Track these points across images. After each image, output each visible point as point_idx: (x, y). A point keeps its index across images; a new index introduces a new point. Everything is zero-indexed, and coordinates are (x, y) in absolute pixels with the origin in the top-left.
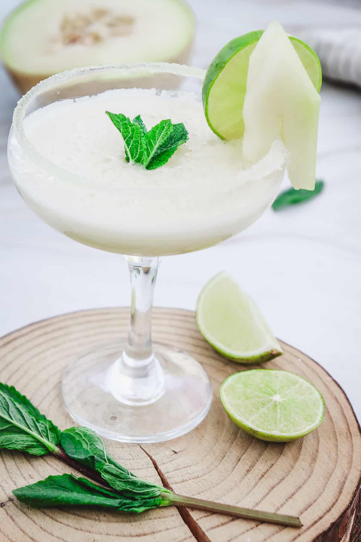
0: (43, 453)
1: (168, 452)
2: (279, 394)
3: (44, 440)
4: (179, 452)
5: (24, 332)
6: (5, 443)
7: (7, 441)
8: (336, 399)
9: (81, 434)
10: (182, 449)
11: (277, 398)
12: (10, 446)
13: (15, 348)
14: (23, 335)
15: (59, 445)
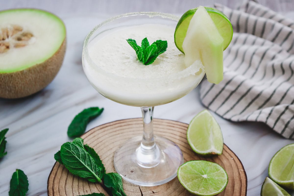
0: (94, 182)
1: (151, 192)
2: (207, 174)
3: (97, 176)
4: (155, 193)
5: (111, 124)
6: (80, 174)
7: (80, 173)
8: (241, 181)
9: (114, 176)
10: (157, 192)
11: (205, 176)
12: (81, 176)
13: (104, 131)
14: (110, 126)
15: (102, 179)
